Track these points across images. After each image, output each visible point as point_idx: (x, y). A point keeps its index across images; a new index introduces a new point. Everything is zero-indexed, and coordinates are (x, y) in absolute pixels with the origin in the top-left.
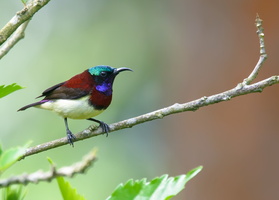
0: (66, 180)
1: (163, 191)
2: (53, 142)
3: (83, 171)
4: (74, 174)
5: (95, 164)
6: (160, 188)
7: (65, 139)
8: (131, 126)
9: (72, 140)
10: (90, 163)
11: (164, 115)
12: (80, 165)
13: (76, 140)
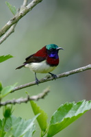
0: (35, 102)
1: (83, 108)
2: (28, 84)
3: (43, 97)
4: (38, 99)
5: (49, 94)
6: (82, 106)
7: (34, 82)
8: (67, 76)
9: (38, 83)
10: (46, 94)
11: (83, 70)
12: (41, 94)
13: (40, 82)
